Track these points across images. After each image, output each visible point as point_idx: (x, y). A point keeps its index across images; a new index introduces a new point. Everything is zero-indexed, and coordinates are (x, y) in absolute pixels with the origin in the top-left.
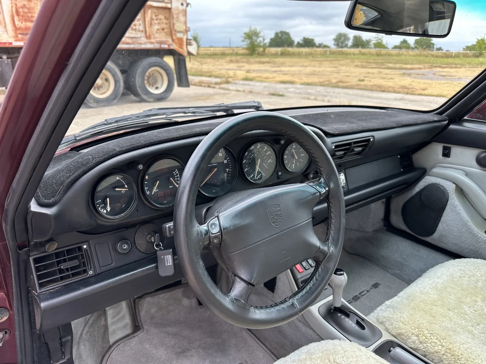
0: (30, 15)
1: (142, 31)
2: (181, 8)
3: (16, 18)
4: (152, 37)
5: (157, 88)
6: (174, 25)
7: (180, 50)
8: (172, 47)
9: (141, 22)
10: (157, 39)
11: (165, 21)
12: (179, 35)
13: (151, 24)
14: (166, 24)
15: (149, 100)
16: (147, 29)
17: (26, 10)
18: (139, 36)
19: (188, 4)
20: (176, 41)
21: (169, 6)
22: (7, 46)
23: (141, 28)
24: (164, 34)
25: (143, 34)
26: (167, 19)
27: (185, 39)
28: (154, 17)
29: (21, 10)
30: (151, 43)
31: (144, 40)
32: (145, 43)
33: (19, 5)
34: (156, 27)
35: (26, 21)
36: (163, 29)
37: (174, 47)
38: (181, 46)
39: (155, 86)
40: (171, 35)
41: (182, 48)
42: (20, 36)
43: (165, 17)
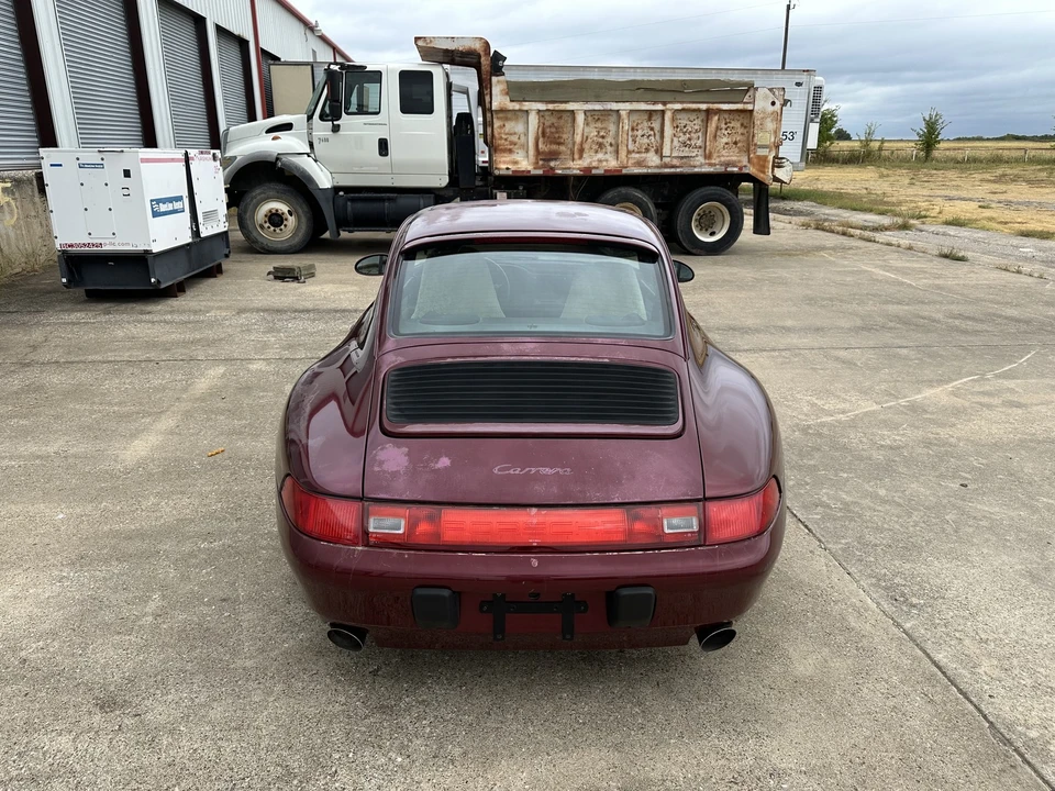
0: (557, 135)
1: (700, 147)
2: (771, 108)
3: (541, 140)
4: (715, 155)
5: (713, 234)
6: (753, 136)
7: (760, 176)
8: (745, 171)
9: (700, 134)
10: (723, 159)
11: (740, 130)
12: (761, 152)
13: (715, 136)
14: (742, 134)
15: (694, 251)
16: (708, 143)
17: (553, 130)
18: (694, 154)
19: (786, 102)
20: (755, 160)
21: (750, 107)
22: (525, 174)
23: (699, 143)
24: (737, 150)
25: (701, 152)
26: (745, 127)
27: (771, 158)
28: (724, 126)
29: (548, 130)
30: (711, 165)
31: (701, 159)
32: (701, 166)
33: (547, 124)
34: (725, 140)
35: (551, 143)
36: (736, 143)
37: (751, 170)
38: (763, 169)
39: (710, 231)
40: (748, 151)
41: (764, 173)
42: (541, 163)
43: (742, 125)
